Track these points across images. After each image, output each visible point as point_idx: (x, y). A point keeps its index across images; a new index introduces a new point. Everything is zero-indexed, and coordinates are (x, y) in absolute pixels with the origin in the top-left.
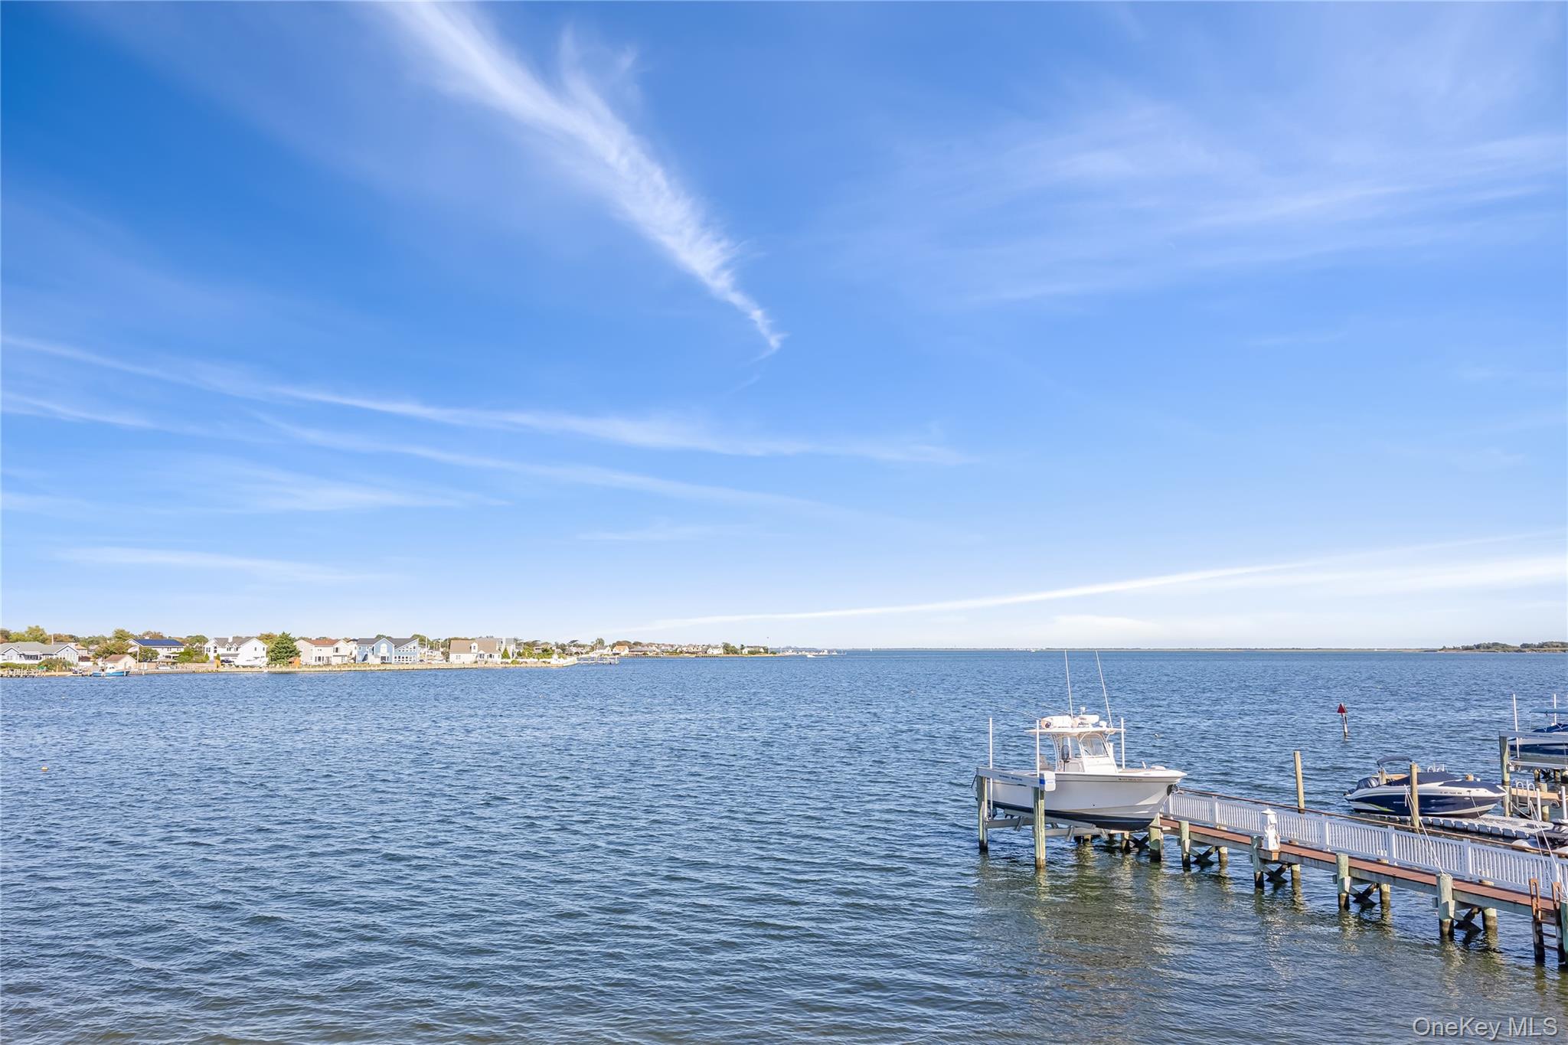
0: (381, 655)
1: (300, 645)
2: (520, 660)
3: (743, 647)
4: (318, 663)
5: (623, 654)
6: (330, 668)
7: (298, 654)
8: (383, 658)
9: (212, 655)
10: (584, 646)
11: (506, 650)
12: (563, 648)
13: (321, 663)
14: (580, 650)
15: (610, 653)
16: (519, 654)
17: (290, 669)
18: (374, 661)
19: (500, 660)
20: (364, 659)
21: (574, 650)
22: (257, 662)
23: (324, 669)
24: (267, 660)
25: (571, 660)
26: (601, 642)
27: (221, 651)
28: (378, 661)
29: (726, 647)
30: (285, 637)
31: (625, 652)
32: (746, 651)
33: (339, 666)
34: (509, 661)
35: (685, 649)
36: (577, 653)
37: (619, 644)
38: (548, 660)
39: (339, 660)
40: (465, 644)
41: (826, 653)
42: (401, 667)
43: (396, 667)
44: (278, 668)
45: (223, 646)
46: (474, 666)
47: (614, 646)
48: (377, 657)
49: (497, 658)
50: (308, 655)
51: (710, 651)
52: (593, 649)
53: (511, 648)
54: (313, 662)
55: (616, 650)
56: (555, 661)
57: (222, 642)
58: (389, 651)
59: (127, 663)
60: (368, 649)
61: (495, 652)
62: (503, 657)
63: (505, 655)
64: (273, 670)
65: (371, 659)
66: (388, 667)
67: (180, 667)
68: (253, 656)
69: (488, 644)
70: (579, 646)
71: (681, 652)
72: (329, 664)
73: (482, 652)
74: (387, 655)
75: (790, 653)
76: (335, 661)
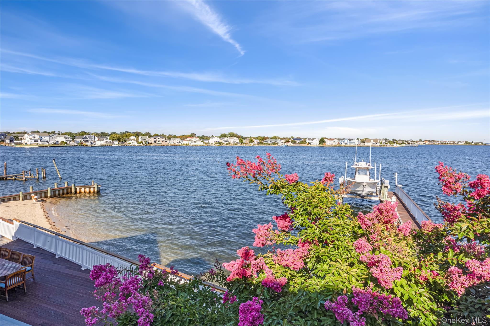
0: (345, 143)
1: (325, 140)
2: (386, 145)
3: (473, 142)
4: (330, 144)
5: (426, 144)
7: (325, 142)
8: (346, 144)
9: (307, 142)
10: (414, 141)
12: (407, 142)
15: (422, 143)
16: (386, 143)
17: (323, 146)
18: (344, 144)
19: (379, 145)
20: (341, 144)
21: (411, 142)
22: (316, 144)
23: (331, 146)
24: (318, 143)
27: (309, 141)
29: (466, 142)
30: (323, 138)
31: (427, 143)
34: (382, 145)
35: (449, 142)
37: (426, 141)
38: (393, 145)
39: (335, 144)
40: (368, 140)
43: (349, 146)
44: (320, 145)
45: (310, 140)
46: (372, 146)
47: (424, 141)
48: (344, 143)
49: (378, 144)
50: (327, 142)
51: (460, 143)
52: (417, 142)
53: (383, 142)
54: (328, 144)
55: (424, 143)
56: (395, 145)
57: (310, 139)
58: (347, 142)
59: (290, 144)
60: (342, 141)
61: (378, 142)
62: (380, 144)
63: (381, 143)
65: (343, 144)
66: (347, 146)
67: (300, 145)
68: (315, 143)
69: (376, 140)
73: (374, 142)
74: (347, 143)
76: (334, 144)
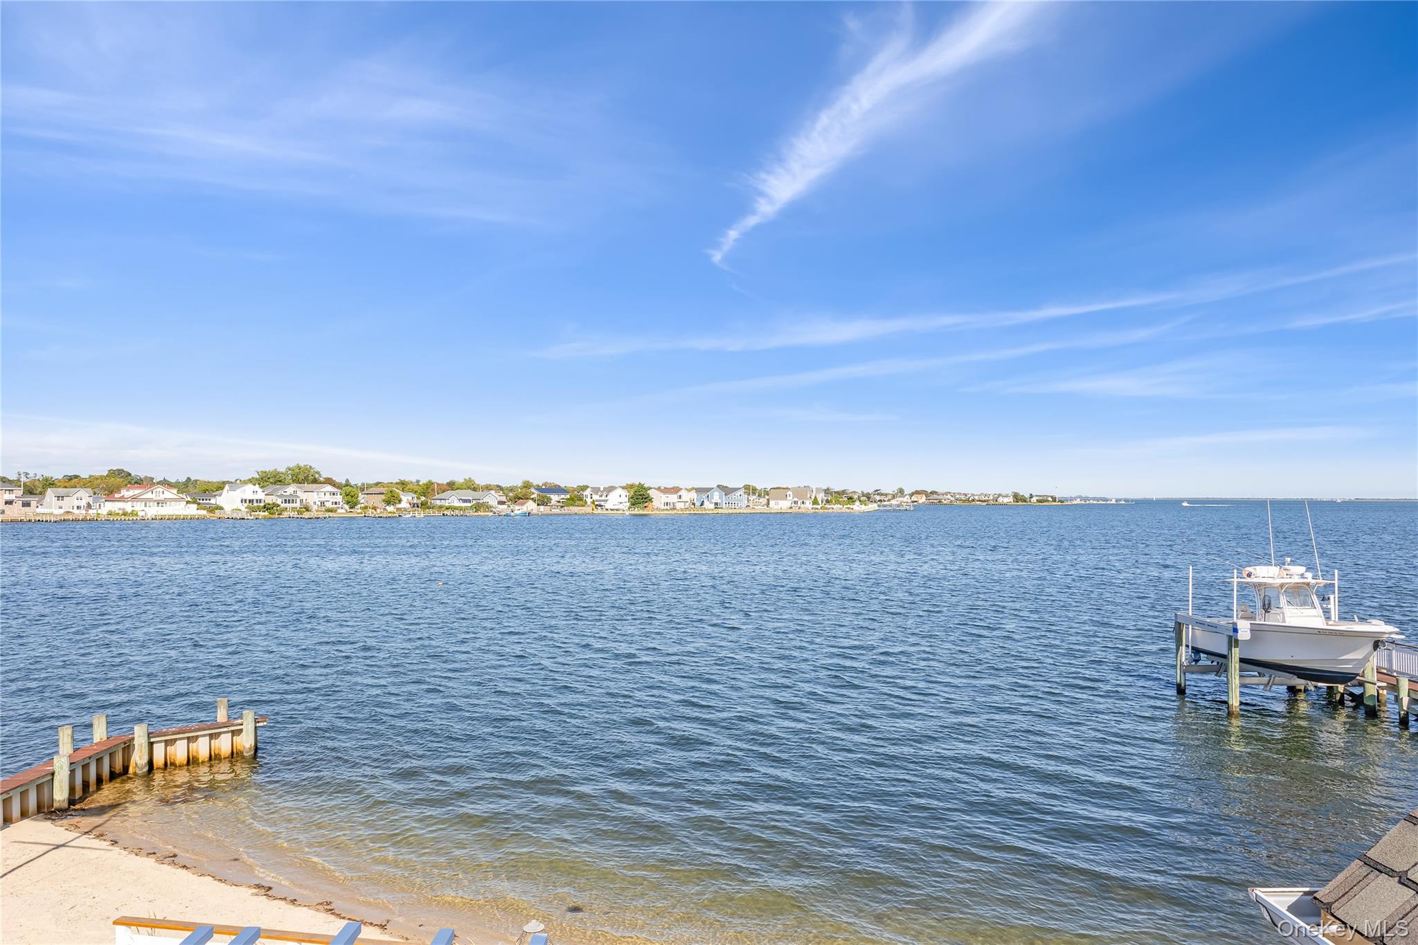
0: (714, 501)
1: (652, 493)
2: (827, 506)
3: (1031, 496)
4: (666, 507)
5: (920, 501)
6: (675, 511)
7: (651, 500)
8: (716, 504)
9: (589, 501)
10: (886, 495)
11: (815, 497)
12: (868, 496)
13: (668, 507)
14: (882, 498)
15: (909, 500)
16: (828, 501)
17: (645, 512)
18: (709, 506)
19: (811, 506)
20: (702, 505)
21: (878, 498)
22: (621, 507)
23: (671, 512)
24: (628, 504)
25: (872, 507)
26: (901, 491)
27: (596, 497)
28: (712, 506)
29: (1017, 497)
30: (641, 486)
31: (922, 499)
32: (1034, 499)
33: (682, 510)
34: (819, 507)
35: (976, 498)
36: (880, 501)
37: (917, 493)
38: (851, 507)
39: (682, 505)
40: (781, 492)
41: (1113, 502)
42: (730, 511)
43: (726, 511)
44: (636, 511)
45: (597, 494)
46: (789, 511)
47: (912, 495)
48: (711, 503)
49: (809, 505)
50: (659, 501)
51: (1001, 500)
52: (894, 497)
53: (821, 496)
54: (663, 507)
55: (914, 498)
56: (857, 507)
57: (596, 490)
58: (721, 498)
59: (531, 506)
60: (704, 496)
61: (807, 499)
62: (813, 504)
63: (815, 502)
64: (633, 512)
65: (708, 505)
66: (720, 511)
67: (566, 510)
68: (618, 501)
69: (801, 492)
70: (882, 494)
71: (973, 500)
72: (674, 509)
73: (796, 499)
74: (719, 501)
75: (1078, 501)
76: (679, 506)
